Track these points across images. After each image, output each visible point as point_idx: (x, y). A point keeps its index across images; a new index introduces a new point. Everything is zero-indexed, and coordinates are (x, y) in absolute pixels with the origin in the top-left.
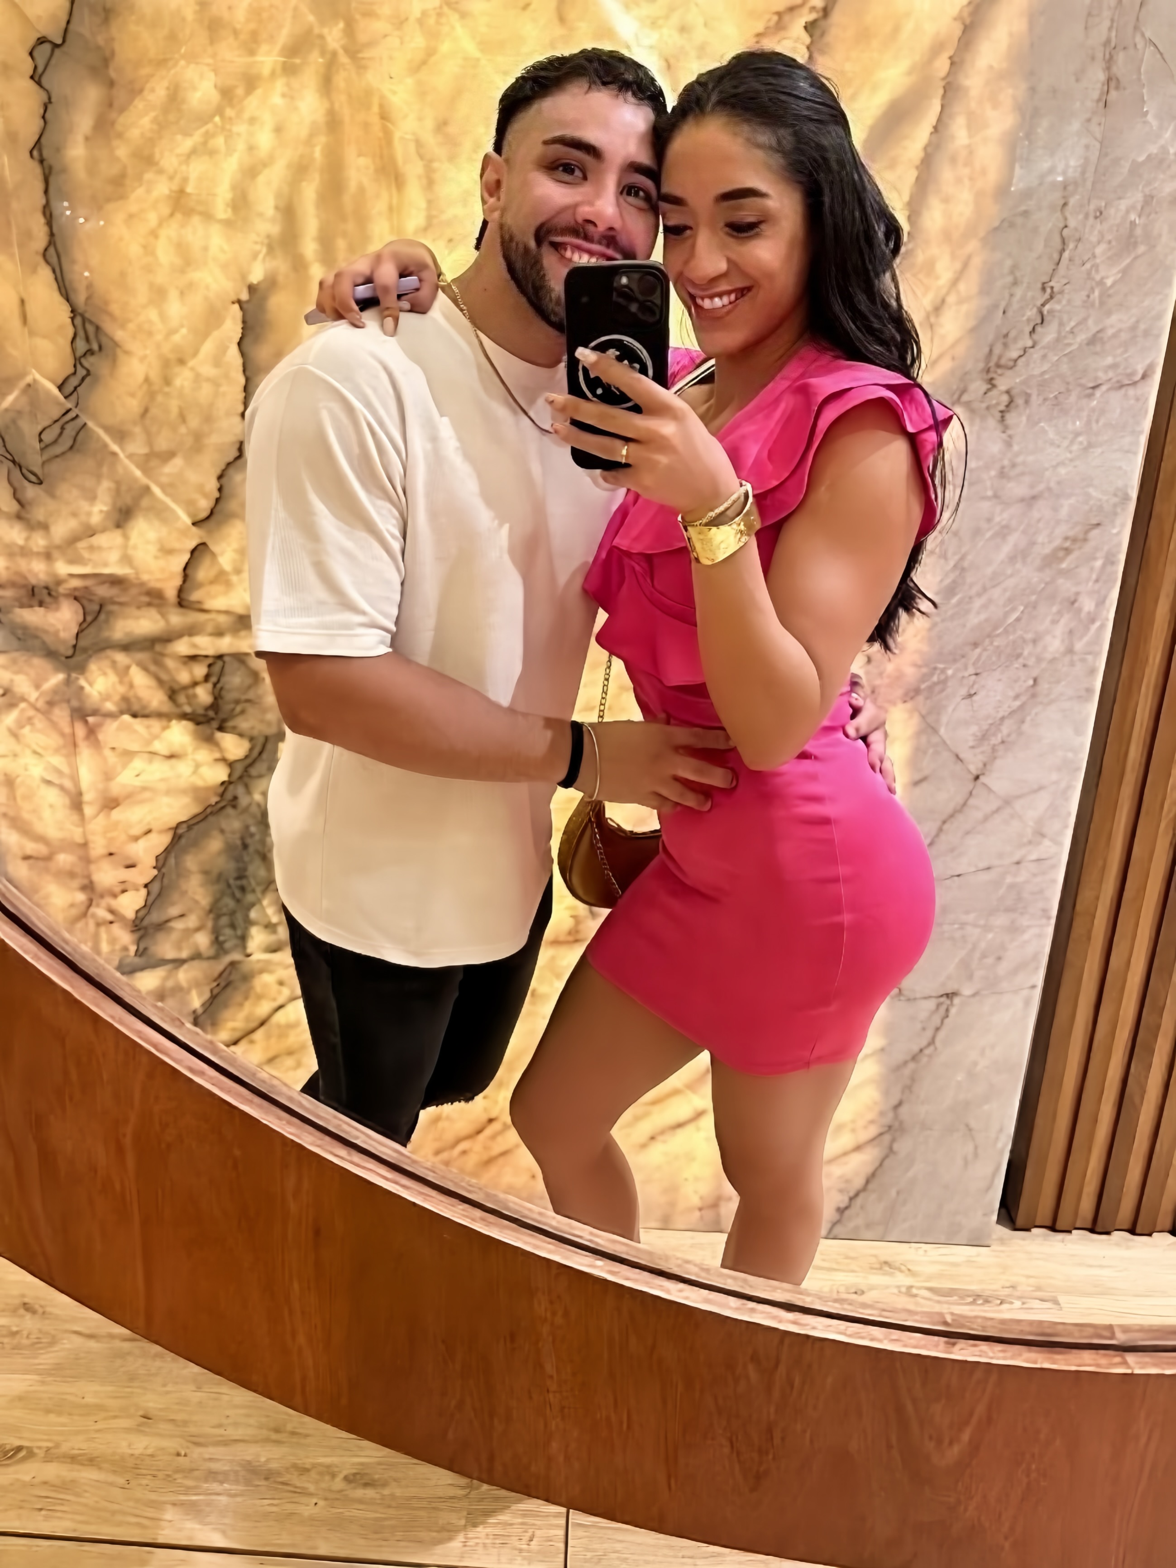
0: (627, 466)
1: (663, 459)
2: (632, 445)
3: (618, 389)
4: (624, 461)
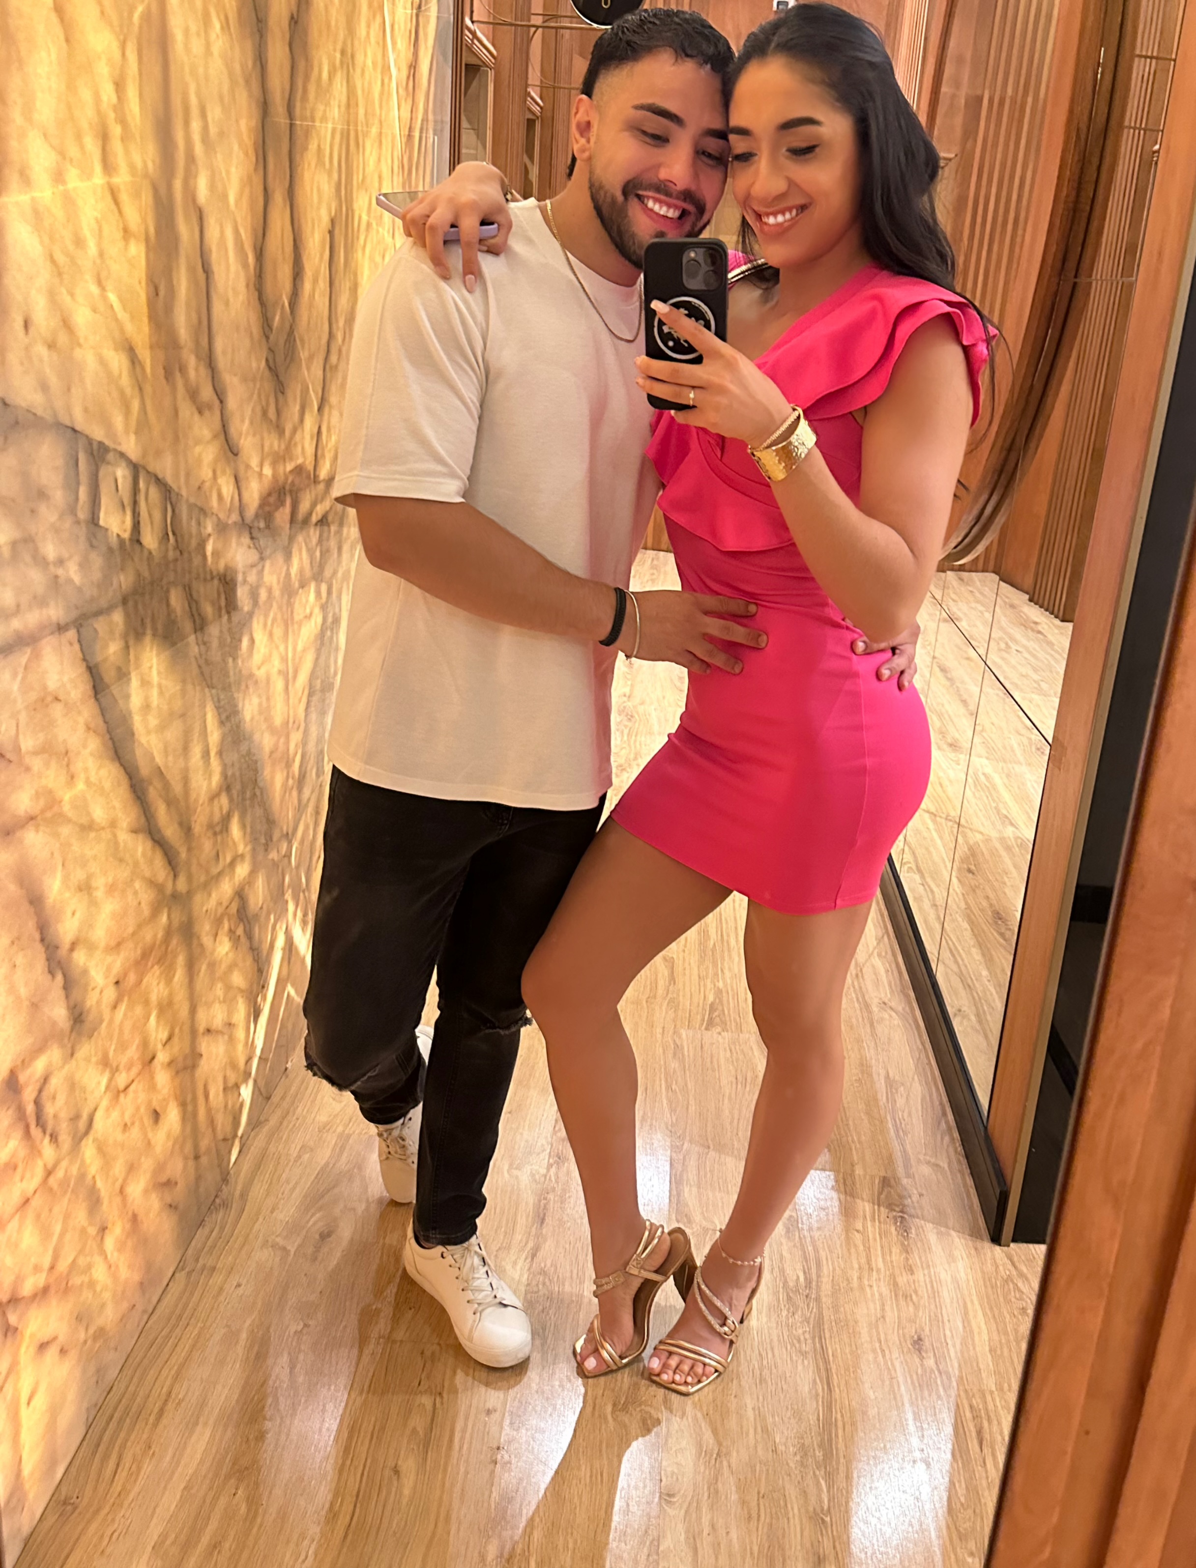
1: (723, 400)
3: (686, 341)
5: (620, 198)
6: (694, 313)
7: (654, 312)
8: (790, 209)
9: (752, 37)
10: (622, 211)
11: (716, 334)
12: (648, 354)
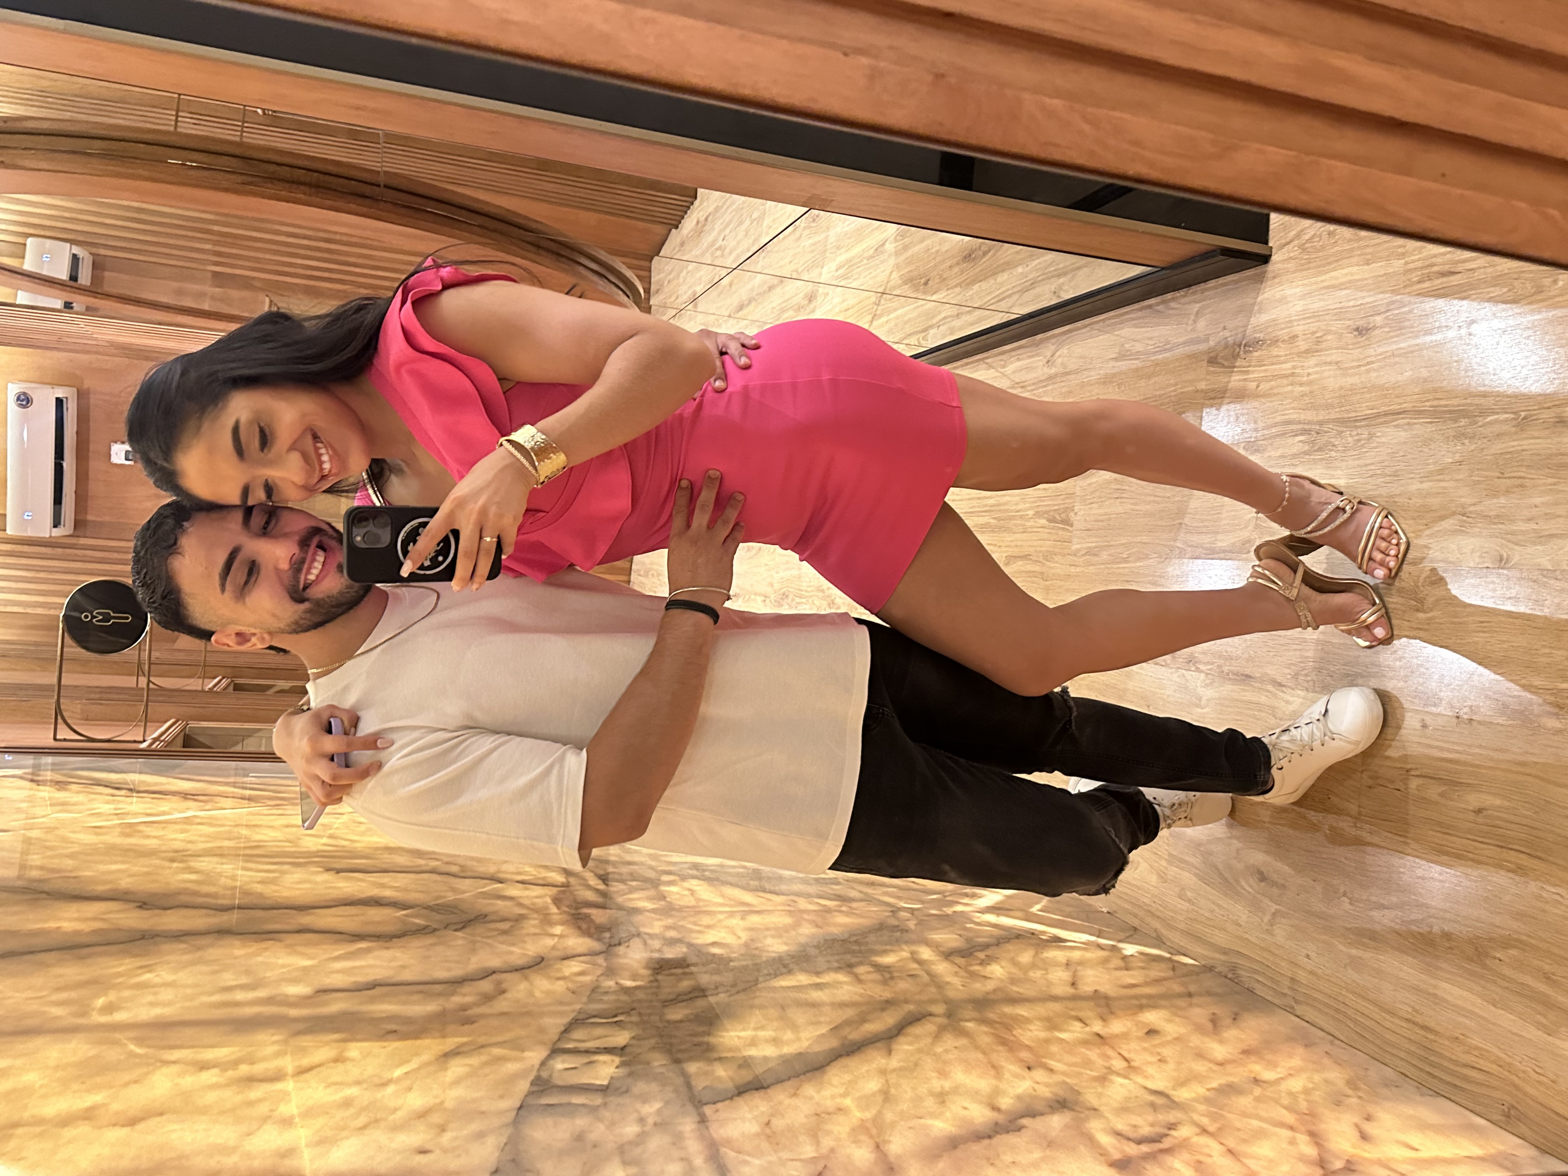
0: (499, 537)
1: (493, 510)
2: (484, 534)
3: (438, 545)
4: (495, 540)
5: (306, 605)
6: (413, 537)
7: (412, 574)
8: (317, 449)
9: (159, 484)
10: (318, 603)
11: (432, 517)
12: (450, 579)
